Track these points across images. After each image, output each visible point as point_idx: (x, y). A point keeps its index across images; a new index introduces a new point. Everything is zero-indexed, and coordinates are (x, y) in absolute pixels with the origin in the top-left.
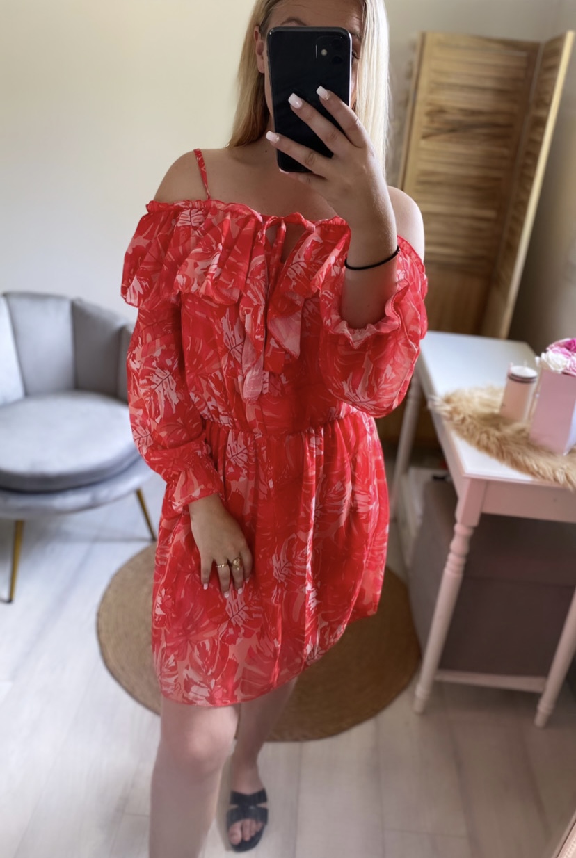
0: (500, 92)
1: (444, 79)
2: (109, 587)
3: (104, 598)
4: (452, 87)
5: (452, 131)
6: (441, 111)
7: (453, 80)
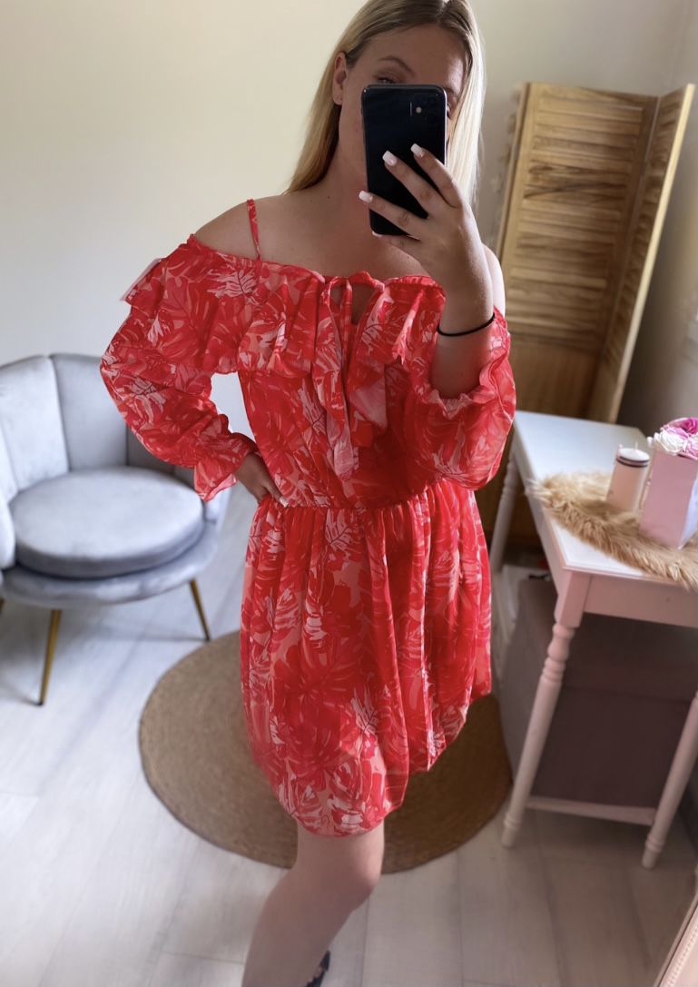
0: (611, 149)
1: (550, 134)
2: (155, 690)
3: (149, 702)
4: (558, 142)
5: (558, 190)
6: (547, 168)
7: (560, 135)
